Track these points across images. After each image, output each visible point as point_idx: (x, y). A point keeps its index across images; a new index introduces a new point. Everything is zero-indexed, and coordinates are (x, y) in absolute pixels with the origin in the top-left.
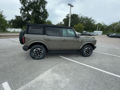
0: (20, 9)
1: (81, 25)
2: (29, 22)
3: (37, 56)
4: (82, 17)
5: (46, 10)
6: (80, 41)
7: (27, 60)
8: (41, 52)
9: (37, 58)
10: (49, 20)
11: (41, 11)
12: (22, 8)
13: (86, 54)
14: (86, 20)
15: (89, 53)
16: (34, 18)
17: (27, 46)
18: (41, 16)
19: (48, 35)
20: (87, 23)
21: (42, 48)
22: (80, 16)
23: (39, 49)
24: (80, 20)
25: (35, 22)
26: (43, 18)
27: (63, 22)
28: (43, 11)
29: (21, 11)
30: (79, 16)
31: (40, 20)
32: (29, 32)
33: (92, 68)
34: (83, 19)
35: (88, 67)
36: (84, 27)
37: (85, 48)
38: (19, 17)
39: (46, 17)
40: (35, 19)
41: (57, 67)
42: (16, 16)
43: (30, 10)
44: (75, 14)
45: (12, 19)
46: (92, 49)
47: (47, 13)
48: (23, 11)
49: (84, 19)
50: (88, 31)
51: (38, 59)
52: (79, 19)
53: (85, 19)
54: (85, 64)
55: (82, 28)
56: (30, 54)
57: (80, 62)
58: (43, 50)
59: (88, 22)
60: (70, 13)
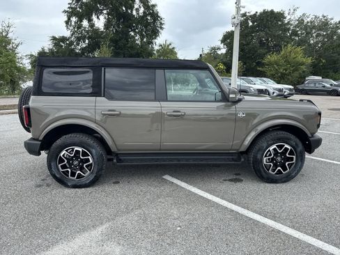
0: (65, 11)
1: (298, 55)
2: (96, 54)
3: (73, 174)
4: (301, 21)
5: (154, 6)
6: (241, 115)
7: (39, 189)
8: (88, 160)
9: (74, 183)
10: (168, 43)
11: (134, 13)
12: (72, 8)
13: (274, 171)
14: (321, 30)
15: (285, 169)
16: (111, 40)
17: (37, 140)
18: (134, 31)
19: (111, 98)
20: (323, 43)
21: (89, 145)
22: (291, 18)
23: (80, 149)
24: (295, 33)
25: (116, 54)
26: (142, 37)
27: (222, 46)
28: (144, 12)
29: (69, 19)
30: (288, 17)
31: (133, 46)
32: (45, 89)
33: (279, 232)
34: (306, 28)
35: (264, 225)
36: (309, 61)
37: (265, 145)
38: (63, 39)
39: (155, 33)
40: (115, 42)
41: (136, 219)
42: (54, 38)
43: (99, 12)
44: (272, 12)
45: (40, 49)
46: (300, 147)
47: (155, 16)
48: (74, 19)
49: (311, 29)
50: (331, 74)
51: (75, 186)
52: (289, 29)
53: (314, 27)
54: (255, 211)
55: (303, 64)
56: (50, 167)
57: (235, 204)
58: (94, 151)
59: (330, 37)
60: (238, 9)
